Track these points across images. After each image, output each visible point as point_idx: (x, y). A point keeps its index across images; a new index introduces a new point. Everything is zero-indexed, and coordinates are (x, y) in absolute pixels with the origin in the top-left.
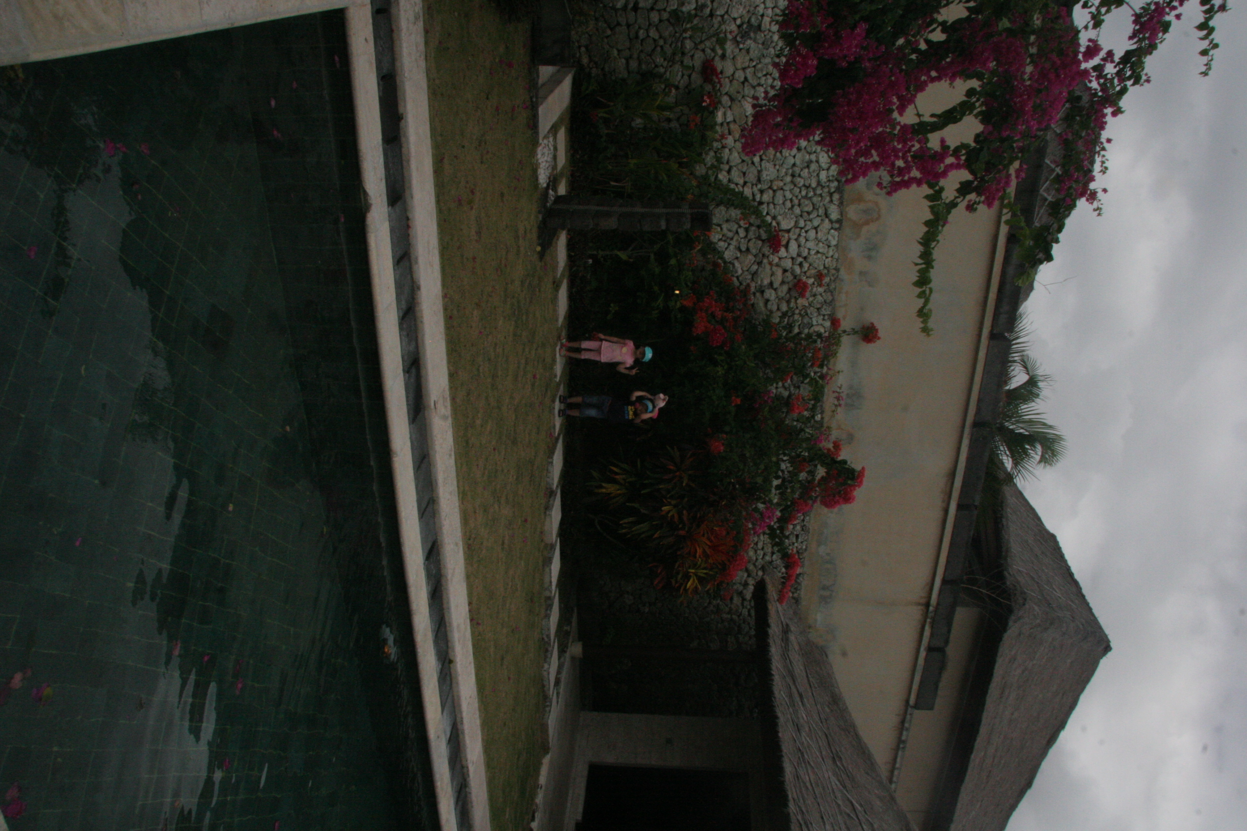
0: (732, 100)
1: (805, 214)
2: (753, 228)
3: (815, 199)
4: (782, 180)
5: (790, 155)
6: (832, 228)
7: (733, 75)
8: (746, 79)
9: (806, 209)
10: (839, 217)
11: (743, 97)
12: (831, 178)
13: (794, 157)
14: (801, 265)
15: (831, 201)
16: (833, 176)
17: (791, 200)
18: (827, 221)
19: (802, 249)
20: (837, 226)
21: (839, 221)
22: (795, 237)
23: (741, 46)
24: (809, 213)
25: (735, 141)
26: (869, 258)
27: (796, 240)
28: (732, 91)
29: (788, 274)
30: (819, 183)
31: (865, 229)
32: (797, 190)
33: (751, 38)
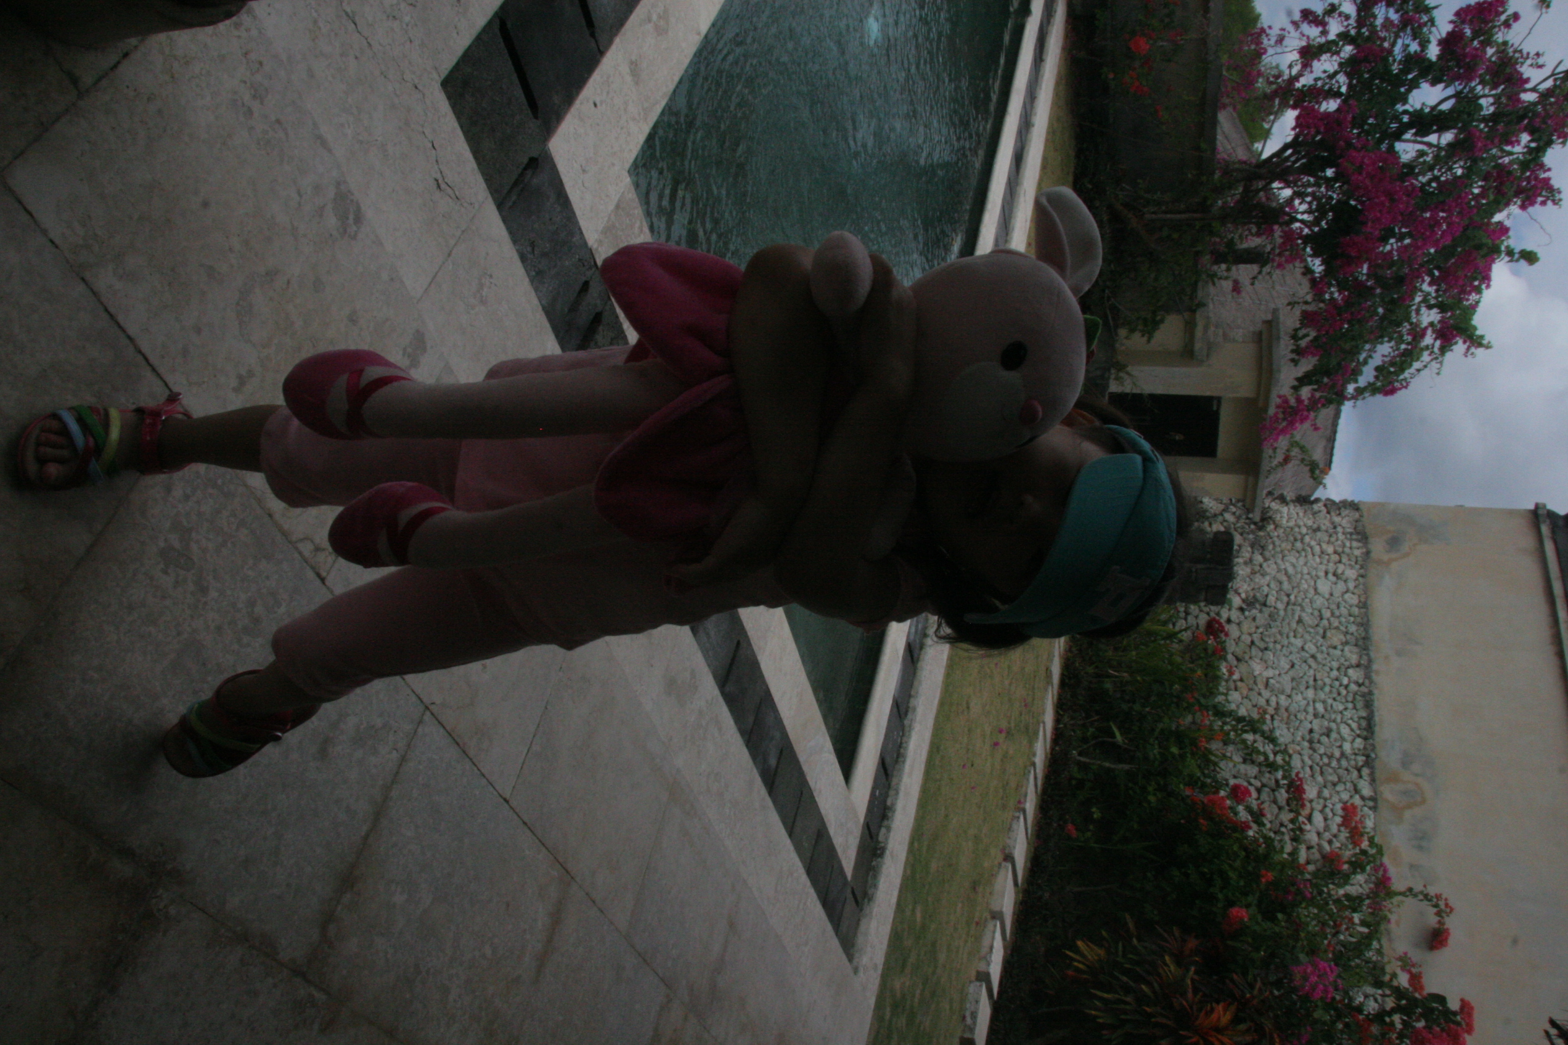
0: (1238, 660)
1: (1329, 785)
2: (1267, 789)
3: (1340, 771)
4: (1298, 745)
5: (1306, 719)
6: (1365, 806)
7: (1239, 638)
8: (1252, 642)
9: (1330, 778)
10: (1372, 794)
11: (1251, 658)
12: (1356, 751)
13: (1311, 723)
14: (1330, 842)
15: (1361, 777)
16: (1359, 750)
17: (1311, 767)
18: (1357, 797)
19: (1329, 822)
20: (1371, 804)
21: (1373, 799)
22: (1320, 807)
23: (1247, 613)
24: (1334, 785)
25: (1243, 698)
26: (1420, 848)
27: (1321, 811)
28: (1239, 651)
29: (1314, 850)
30: (1343, 754)
31: (1407, 814)
32: (1317, 757)
33: (1256, 609)
